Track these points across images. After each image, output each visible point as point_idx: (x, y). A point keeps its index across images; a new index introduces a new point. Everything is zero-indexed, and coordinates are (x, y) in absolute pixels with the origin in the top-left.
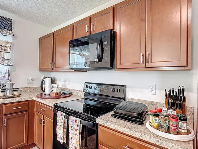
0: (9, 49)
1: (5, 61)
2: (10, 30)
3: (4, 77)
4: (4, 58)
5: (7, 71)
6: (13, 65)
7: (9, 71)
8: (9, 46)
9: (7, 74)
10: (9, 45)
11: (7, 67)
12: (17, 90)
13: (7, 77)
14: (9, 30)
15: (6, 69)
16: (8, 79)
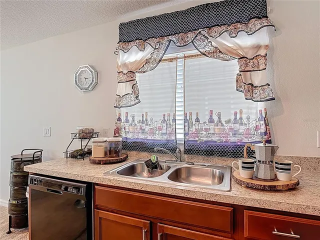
0: (262, 61)
1: (255, 91)
2: (264, 17)
3: (257, 128)
4: (252, 85)
5: (261, 114)
6: (274, 99)
7: (266, 113)
8: (263, 54)
9: (263, 122)
10: (262, 52)
11: (261, 106)
12: (287, 168)
13: (263, 129)
14: (260, 18)
15: (259, 109)
16: (266, 133)
